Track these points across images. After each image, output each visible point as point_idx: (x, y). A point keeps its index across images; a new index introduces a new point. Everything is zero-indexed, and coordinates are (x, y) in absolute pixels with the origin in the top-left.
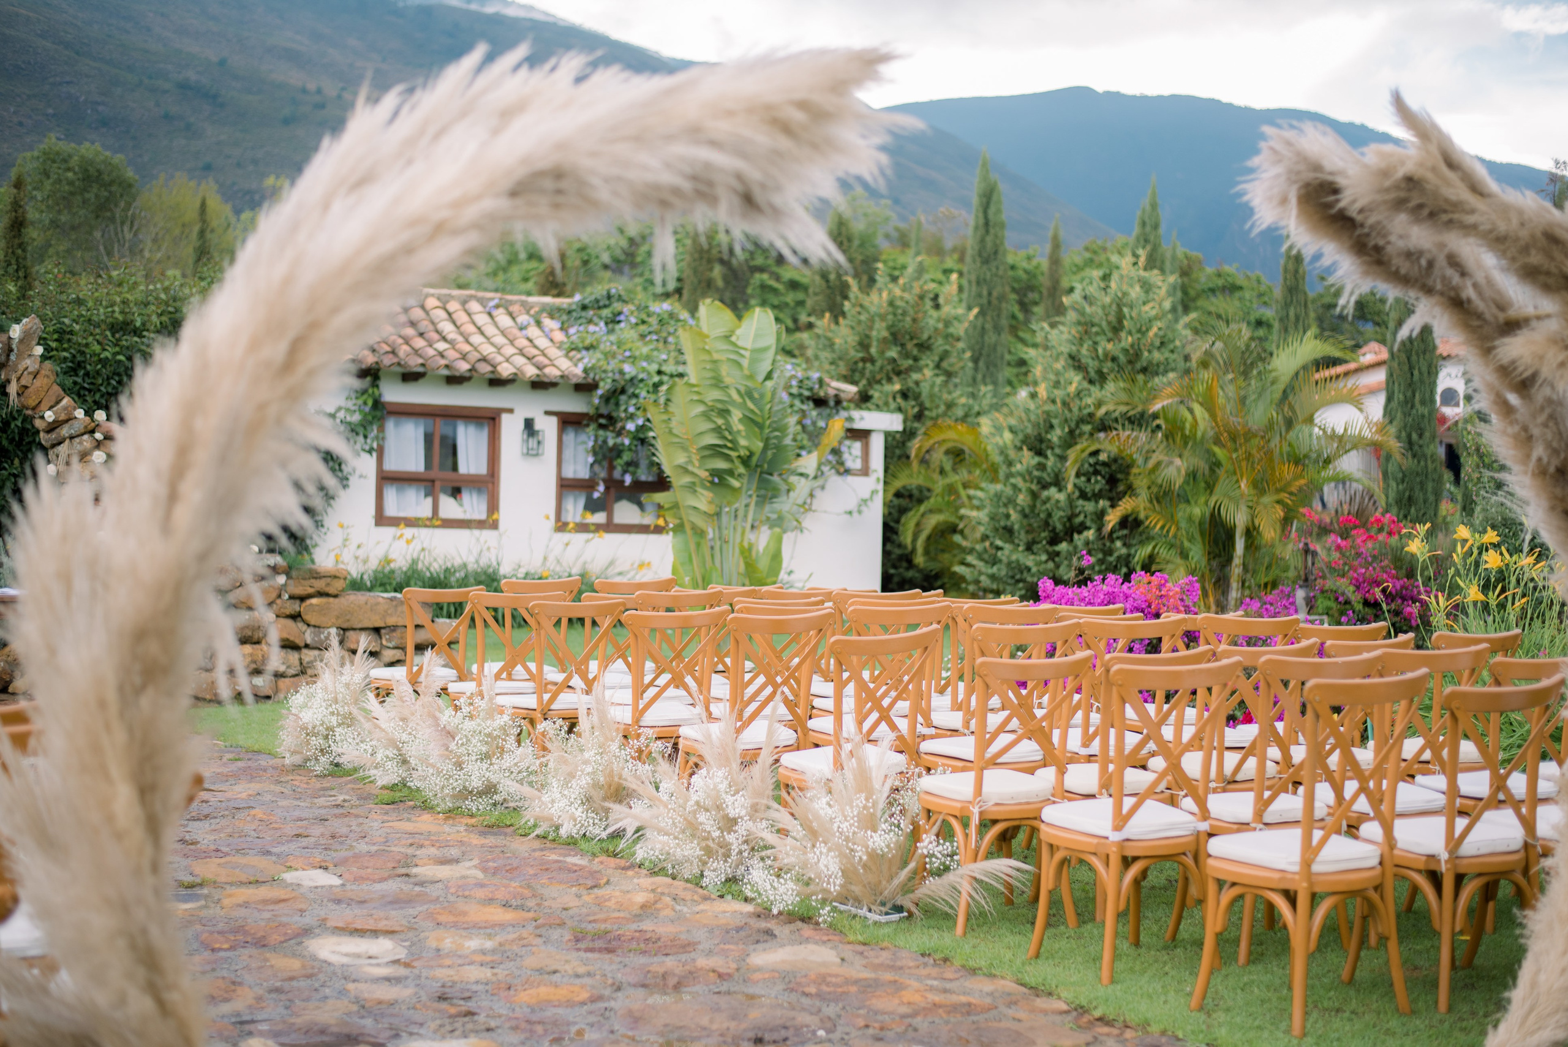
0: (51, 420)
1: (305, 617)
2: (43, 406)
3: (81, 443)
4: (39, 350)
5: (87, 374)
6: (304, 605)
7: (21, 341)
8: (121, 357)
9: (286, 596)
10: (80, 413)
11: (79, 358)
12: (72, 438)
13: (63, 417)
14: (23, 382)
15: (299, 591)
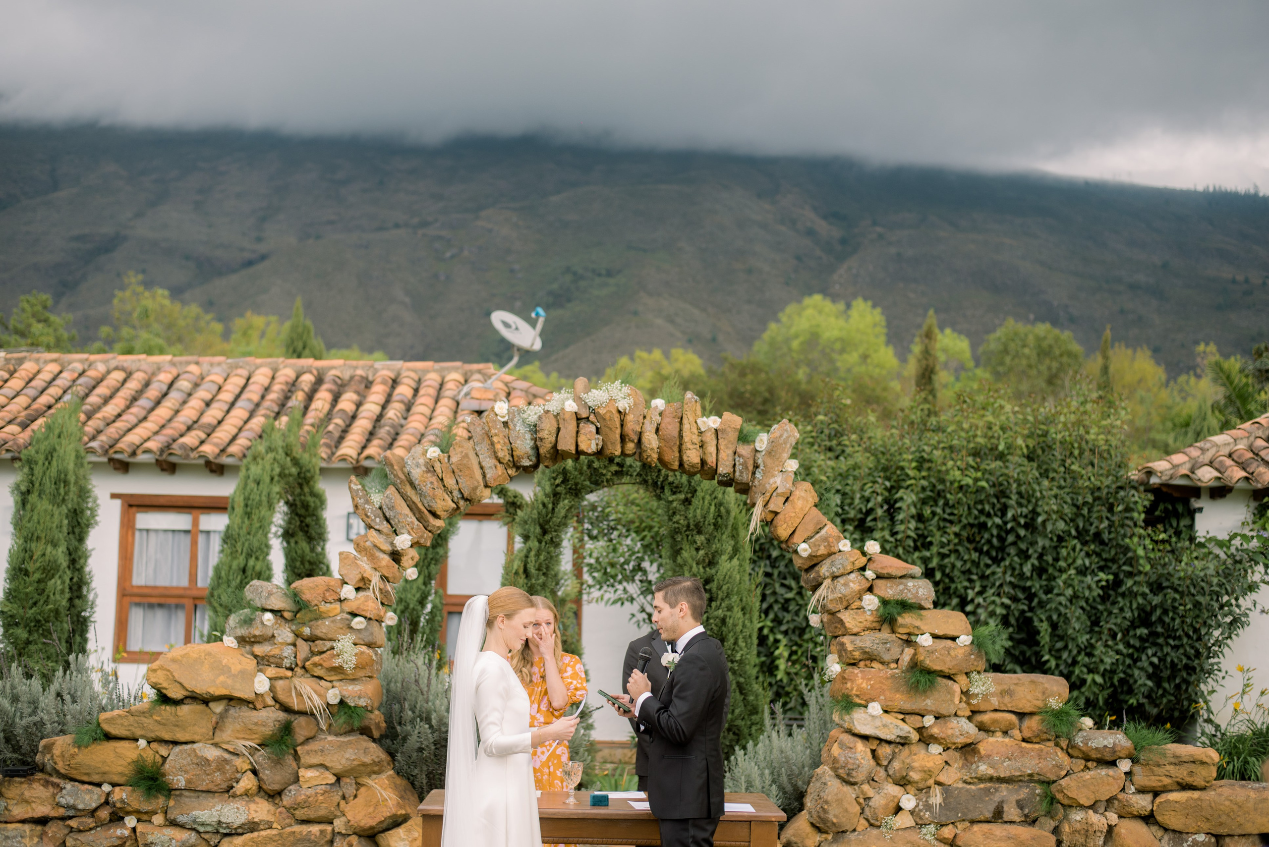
0: (805, 554)
1: (1159, 818)
2: (796, 539)
3: (846, 585)
4: (793, 465)
5: (946, 504)
6: (1158, 800)
7: (770, 453)
8: (983, 484)
9: (1133, 789)
10: (845, 545)
11: (940, 487)
12: (835, 578)
13: (822, 551)
14: (772, 507)
15: (1153, 782)
